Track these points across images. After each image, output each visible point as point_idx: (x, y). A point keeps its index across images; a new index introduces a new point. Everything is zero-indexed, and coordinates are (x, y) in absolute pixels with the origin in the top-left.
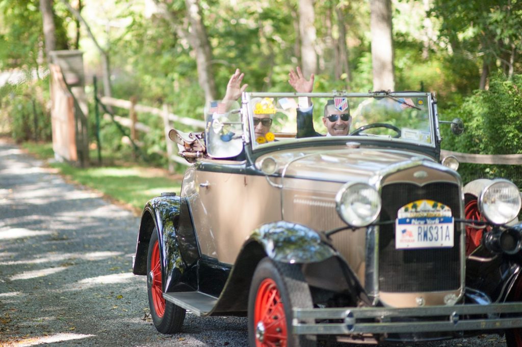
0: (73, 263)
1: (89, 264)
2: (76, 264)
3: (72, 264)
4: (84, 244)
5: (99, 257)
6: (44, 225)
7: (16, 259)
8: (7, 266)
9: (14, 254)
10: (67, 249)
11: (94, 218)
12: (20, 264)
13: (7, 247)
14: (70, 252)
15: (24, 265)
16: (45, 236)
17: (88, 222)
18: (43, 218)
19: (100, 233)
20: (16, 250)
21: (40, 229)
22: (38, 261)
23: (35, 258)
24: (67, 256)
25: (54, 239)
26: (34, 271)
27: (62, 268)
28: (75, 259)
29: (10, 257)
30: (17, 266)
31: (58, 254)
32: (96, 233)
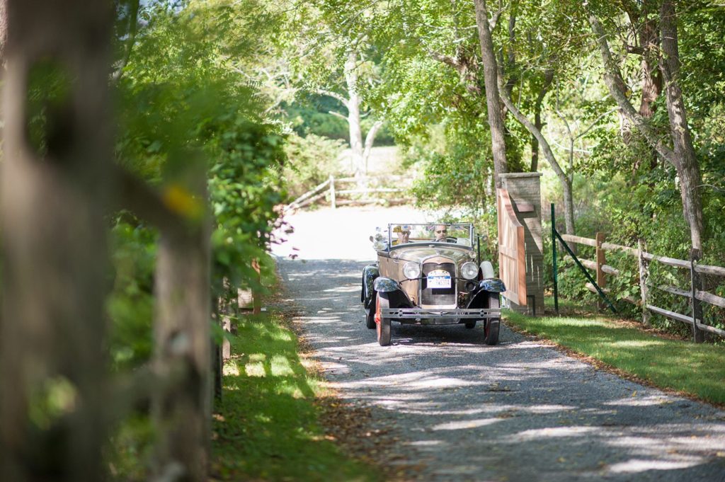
0: (513, 414)
1: (534, 416)
2: (517, 416)
3: (512, 416)
4: (529, 397)
5: (548, 410)
6: (482, 376)
7: (442, 409)
8: (431, 416)
9: (440, 404)
10: (508, 401)
11: (544, 369)
12: (447, 415)
13: (434, 397)
14: (512, 404)
15: (452, 415)
16: (481, 386)
17: (536, 374)
18: (481, 368)
19: (551, 386)
20: (445, 400)
21: (476, 380)
22: (470, 412)
23: (467, 409)
24: (507, 407)
25: (493, 390)
26: (463, 422)
27: (500, 419)
28: (516, 411)
29: (436, 406)
30: (443, 416)
31: (497, 405)
32: (545, 386)
